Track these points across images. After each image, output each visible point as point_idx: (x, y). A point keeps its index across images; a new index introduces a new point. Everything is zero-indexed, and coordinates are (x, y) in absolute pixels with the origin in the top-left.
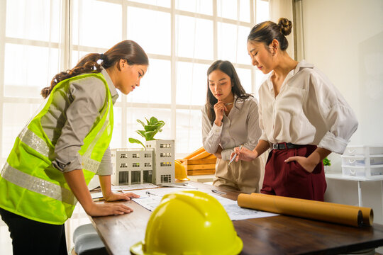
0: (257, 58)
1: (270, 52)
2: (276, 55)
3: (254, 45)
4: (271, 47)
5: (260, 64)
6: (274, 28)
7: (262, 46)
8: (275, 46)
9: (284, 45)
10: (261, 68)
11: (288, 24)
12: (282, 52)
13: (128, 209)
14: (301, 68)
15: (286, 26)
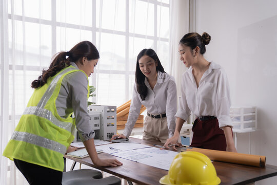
0: (184, 56)
1: (192, 54)
2: (196, 57)
3: (183, 47)
4: (194, 51)
5: (185, 60)
6: (199, 38)
7: (188, 49)
8: (196, 50)
9: (203, 51)
10: (185, 62)
11: (208, 38)
12: (201, 55)
13: (119, 163)
14: (213, 70)
15: (207, 39)
